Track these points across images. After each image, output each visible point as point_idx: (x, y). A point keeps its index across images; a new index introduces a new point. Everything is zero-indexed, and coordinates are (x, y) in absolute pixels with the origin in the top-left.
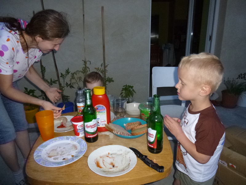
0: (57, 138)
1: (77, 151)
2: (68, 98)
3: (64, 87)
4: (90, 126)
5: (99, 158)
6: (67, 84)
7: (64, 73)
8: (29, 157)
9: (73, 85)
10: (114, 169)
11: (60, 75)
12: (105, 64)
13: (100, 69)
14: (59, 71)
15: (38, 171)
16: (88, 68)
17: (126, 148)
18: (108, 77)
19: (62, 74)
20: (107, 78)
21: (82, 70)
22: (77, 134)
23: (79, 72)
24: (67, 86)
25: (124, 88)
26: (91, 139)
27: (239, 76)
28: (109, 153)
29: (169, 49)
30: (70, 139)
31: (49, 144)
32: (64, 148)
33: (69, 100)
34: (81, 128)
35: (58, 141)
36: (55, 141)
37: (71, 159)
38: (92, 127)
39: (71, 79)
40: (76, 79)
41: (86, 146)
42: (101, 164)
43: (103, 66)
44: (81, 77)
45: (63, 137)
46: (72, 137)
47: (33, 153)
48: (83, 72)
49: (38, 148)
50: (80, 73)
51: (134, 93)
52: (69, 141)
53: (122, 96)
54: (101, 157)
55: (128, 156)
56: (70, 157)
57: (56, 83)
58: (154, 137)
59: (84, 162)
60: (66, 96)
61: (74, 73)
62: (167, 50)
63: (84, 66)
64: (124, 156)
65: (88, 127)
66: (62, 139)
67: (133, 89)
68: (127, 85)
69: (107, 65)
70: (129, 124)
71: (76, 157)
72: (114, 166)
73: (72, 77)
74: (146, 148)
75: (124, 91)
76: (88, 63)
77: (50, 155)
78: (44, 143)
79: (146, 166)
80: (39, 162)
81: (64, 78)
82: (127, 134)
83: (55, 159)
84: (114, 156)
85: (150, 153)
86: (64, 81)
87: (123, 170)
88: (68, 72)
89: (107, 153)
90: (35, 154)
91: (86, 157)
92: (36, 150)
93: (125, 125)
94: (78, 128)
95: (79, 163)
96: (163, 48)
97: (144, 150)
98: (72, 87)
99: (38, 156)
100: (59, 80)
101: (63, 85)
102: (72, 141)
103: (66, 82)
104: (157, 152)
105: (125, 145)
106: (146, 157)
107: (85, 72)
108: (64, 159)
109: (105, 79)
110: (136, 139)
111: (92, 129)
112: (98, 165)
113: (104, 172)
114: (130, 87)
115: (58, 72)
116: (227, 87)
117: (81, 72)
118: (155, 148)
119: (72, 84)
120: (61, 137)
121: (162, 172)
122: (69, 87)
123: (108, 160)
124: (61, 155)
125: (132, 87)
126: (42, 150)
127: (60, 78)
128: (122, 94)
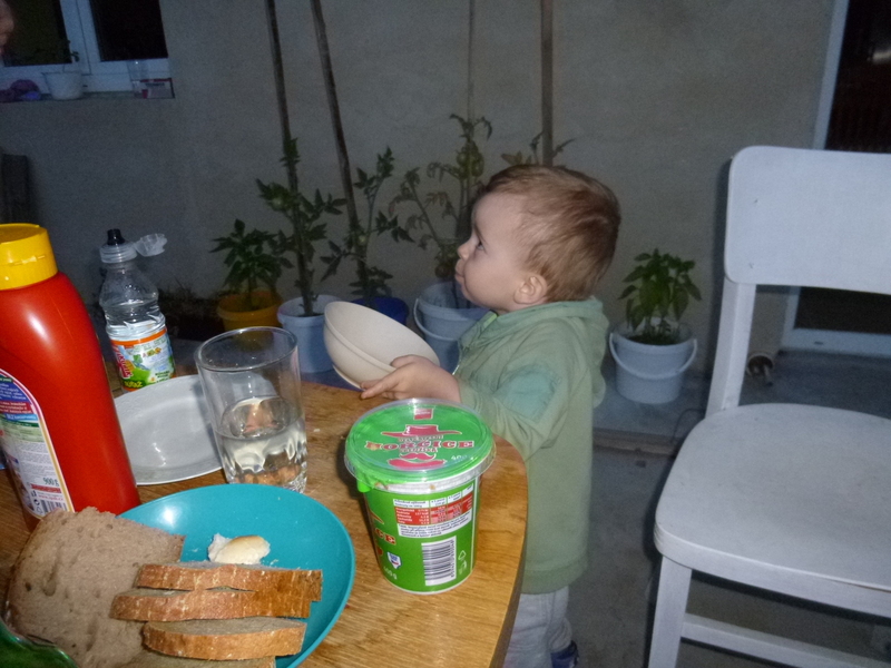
3: (367, 234)
6: (382, 218)
7: (371, 171)
11: (355, 178)
12: (550, 139)
13: (525, 160)
14: (350, 159)
19: (362, 175)
21: (458, 166)
23: (443, 170)
24: (381, 230)
25: (644, 263)
40: (424, 202)
43: (540, 146)
44: (446, 194)
48: (458, 172)
50: (446, 174)
51: (691, 298)
53: (630, 302)
57: (338, 212)
63: (465, 144)
67: (686, 277)
68: (662, 254)
69: (563, 145)
75: (639, 283)
76: (480, 129)
81: (373, 192)
86: (371, 207)
88: (385, 166)
98: (400, 234)
100: (349, 200)
101: (364, 224)
103: (380, 213)
107: (468, 171)
114: (676, 263)
115: (347, 163)
117: (452, 171)
119: (401, 223)
122: (388, 233)
125: (685, 266)
127: (355, 190)
128: (631, 296)
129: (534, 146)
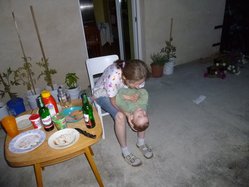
0: (22, 134)
1: (39, 139)
2: (16, 95)
3: (9, 86)
4: (46, 121)
5: (55, 140)
6: (11, 82)
7: (6, 72)
8: (6, 151)
9: (18, 81)
10: (66, 144)
11: (2, 75)
12: (45, 58)
13: (41, 64)
15: (16, 157)
16: (29, 64)
17: (72, 129)
18: (51, 69)
19: (4, 74)
20: (49, 70)
22: (36, 127)
23: (21, 68)
24: (13, 84)
25: (67, 76)
26: (49, 129)
27: (162, 50)
28: (61, 135)
29: (105, 28)
30: (32, 132)
31: (17, 139)
32: (29, 139)
33: (17, 97)
34: (38, 123)
35: (23, 135)
36: (21, 136)
37: (36, 144)
38: (47, 121)
39: (15, 77)
40: (20, 76)
41: (44, 134)
42: (57, 143)
43: (44, 60)
44: (24, 73)
45: (26, 132)
46: (33, 130)
47: (8, 147)
48: (25, 68)
49: (10, 143)
50: (22, 69)
51: (77, 79)
52: (32, 134)
53: (67, 83)
54: (56, 139)
55: (74, 134)
56: (35, 144)
58: (88, 119)
59: (46, 144)
60: (13, 94)
61: (17, 71)
62: (104, 29)
63: (25, 62)
64: (72, 135)
65: (45, 122)
66: (26, 134)
67: (75, 76)
68: (70, 73)
69: (48, 59)
70: (72, 112)
71: (40, 142)
72: (66, 142)
73: (15, 75)
74: (86, 127)
75: (68, 79)
76: (28, 59)
77: (21, 146)
78: (13, 139)
79: (86, 137)
80: (15, 152)
81: (8, 77)
82: (72, 120)
83: (25, 147)
84: (65, 136)
85: (88, 129)
86: (8, 80)
87: (72, 143)
88: (10, 71)
89: (60, 135)
90: (9, 148)
91: (46, 141)
92: (9, 145)
93: (70, 113)
94: (36, 123)
95: (42, 146)
96: (99, 29)
97: (84, 127)
98: (17, 84)
99: (12, 149)
100: (2, 80)
101: (8, 84)
102: (34, 133)
103: (11, 81)
104: (93, 127)
105: (71, 127)
106: (85, 132)
107: (27, 67)
108: (32, 146)
109: (49, 72)
110: (79, 121)
111: (48, 122)
112: (56, 144)
113: (60, 146)
114: (72, 74)
116: (154, 61)
117: (23, 68)
118: (91, 125)
119: (16, 82)
120: (25, 132)
121: (95, 138)
122: (14, 84)
123: (62, 139)
124: (28, 144)
125: (74, 74)
126: (14, 144)
127: (3, 78)
128: (67, 82)
129: (42, 60)
